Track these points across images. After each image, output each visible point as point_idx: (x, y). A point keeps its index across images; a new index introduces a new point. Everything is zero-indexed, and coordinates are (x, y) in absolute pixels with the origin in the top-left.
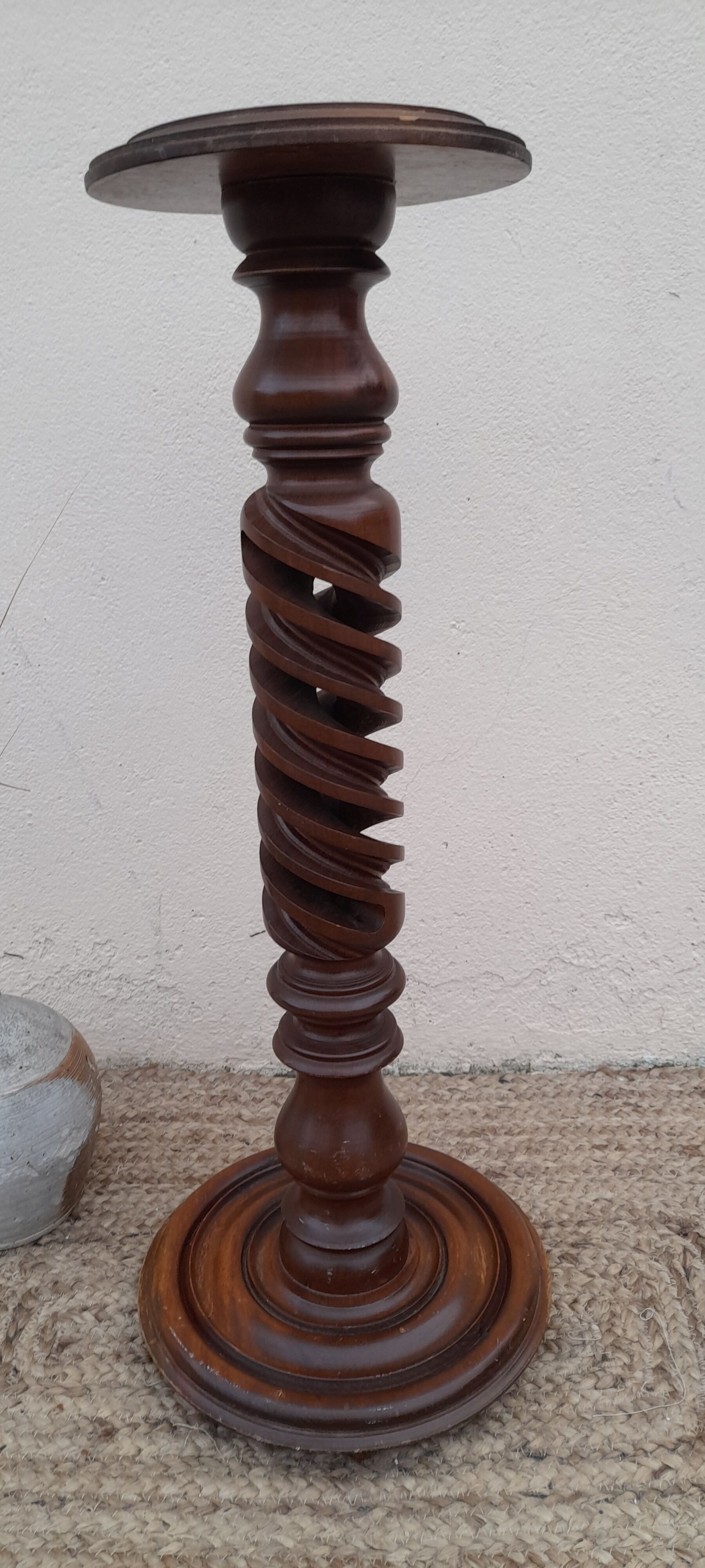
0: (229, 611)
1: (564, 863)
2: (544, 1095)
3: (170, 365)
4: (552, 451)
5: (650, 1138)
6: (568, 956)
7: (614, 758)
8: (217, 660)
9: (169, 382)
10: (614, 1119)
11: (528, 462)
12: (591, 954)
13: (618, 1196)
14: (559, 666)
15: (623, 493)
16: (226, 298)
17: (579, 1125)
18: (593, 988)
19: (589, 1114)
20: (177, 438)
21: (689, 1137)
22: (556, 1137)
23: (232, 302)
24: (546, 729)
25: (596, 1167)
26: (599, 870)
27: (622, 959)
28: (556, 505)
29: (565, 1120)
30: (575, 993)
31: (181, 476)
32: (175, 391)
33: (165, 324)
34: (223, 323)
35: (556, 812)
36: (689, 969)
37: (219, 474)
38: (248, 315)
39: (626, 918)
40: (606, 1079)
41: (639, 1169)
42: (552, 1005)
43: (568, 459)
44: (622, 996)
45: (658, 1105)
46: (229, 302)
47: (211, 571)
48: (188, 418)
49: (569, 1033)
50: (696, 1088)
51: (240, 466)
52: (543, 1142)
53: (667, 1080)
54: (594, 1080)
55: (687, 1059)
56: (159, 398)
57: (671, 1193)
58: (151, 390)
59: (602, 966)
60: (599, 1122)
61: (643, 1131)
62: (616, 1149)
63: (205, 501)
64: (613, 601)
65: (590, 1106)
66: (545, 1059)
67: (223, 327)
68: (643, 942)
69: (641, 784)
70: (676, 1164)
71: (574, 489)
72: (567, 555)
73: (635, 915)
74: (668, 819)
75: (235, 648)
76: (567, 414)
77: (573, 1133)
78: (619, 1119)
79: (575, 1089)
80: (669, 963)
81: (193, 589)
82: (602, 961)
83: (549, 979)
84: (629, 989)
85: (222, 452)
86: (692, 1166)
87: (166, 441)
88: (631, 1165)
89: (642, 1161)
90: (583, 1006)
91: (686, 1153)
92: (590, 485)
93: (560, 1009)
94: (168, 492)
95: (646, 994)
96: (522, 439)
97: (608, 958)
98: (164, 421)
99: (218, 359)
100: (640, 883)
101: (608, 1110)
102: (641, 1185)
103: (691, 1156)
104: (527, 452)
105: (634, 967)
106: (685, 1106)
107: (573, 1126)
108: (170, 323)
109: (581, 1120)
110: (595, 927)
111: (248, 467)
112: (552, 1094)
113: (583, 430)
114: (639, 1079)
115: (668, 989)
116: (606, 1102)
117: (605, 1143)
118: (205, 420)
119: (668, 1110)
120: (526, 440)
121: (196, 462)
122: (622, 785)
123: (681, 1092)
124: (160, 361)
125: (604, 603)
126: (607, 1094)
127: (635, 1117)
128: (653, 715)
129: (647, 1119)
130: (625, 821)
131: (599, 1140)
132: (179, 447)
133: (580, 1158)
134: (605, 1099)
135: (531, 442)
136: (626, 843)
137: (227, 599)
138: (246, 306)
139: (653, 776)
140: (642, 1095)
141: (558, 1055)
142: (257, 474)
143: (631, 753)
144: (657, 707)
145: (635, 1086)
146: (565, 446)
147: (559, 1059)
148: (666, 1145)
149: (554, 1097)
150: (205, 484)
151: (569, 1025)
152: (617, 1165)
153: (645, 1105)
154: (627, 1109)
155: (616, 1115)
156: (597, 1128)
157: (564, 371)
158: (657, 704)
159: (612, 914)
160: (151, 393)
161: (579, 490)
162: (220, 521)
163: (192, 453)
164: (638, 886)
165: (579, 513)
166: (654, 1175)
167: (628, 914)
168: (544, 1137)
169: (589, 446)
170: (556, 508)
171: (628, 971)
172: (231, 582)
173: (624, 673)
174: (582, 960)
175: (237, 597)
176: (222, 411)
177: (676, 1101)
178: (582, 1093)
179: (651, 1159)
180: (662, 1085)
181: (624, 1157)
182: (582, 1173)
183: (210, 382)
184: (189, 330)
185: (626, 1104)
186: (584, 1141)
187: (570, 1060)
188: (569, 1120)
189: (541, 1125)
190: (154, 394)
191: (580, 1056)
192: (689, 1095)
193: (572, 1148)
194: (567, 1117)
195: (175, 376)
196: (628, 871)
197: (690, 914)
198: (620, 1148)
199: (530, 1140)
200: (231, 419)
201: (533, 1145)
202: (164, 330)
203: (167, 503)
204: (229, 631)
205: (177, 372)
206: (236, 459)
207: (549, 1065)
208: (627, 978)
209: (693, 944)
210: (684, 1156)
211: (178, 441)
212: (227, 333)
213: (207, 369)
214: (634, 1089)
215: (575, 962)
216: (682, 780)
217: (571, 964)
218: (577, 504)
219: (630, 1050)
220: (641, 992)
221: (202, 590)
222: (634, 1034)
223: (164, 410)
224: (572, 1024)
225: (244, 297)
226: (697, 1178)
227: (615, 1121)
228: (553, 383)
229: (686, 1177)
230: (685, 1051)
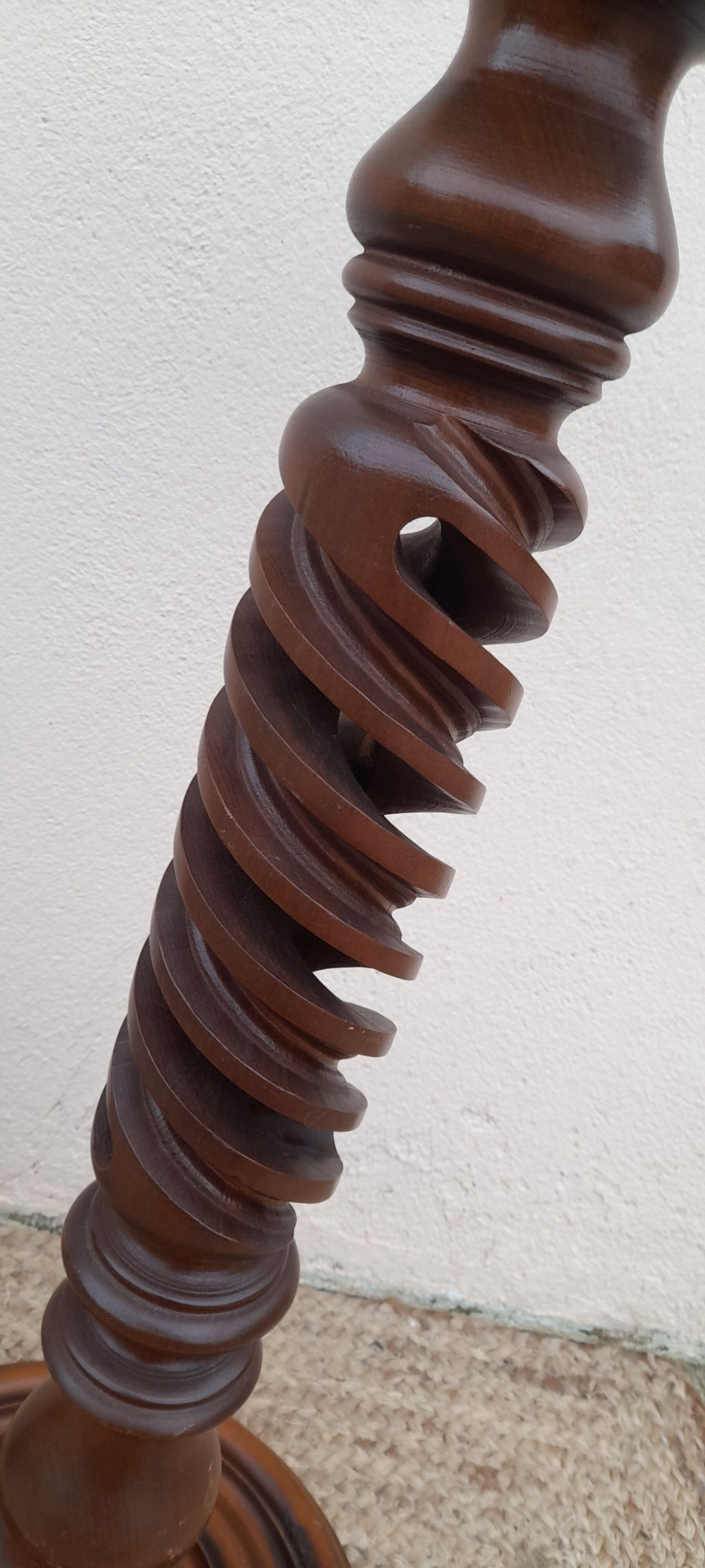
0: (62, 523)
1: (435, 1028)
2: (307, 1327)
3: (83, 87)
4: (624, 455)
5: (435, 1441)
6: (396, 1147)
7: (551, 911)
8: (20, 590)
9: (74, 115)
10: (394, 1394)
11: (584, 458)
12: (426, 1152)
13: (376, 1547)
14: (523, 765)
15: (697, 553)
16: (211, 12)
17: (344, 1394)
18: (414, 1195)
19: (361, 1376)
20: (59, 214)
21: (486, 1450)
22: (308, 1411)
23: (218, 22)
24: (473, 844)
25: (354, 1482)
26: (478, 1050)
27: (466, 1169)
28: (600, 536)
29: (326, 1382)
30: (389, 1195)
31: (47, 280)
32: (78, 135)
33: (96, 13)
34: (194, 52)
35: (448, 958)
36: (546, 1203)
37: (112, 300)
38: (238, 54)
39: (489, 1119)
40: (393, 1318)
41: (411, 1498)
42: (353, 1203)
43: (641, 476)
44: (449, 1214)
45: (454, 1380)
46: (214, 21)
47: (52, 450)
48: (87, 187)
49: (362, 1242)
50: (506, 1362)
51: (149, 299)
52: (289, 1416)
53: (470, 1339)
54: (378, 1316)
55: (502, 1308)
56: (47, 135)
57: (448, 1555)
58: (40, 116)
59: (436, 1171)
60: (372, 1396)
61: (428, 1424)
62: (386, 1453)
63: (75, 334)
64: (628, 700)
65: (364, 1362)
66: (319, 1266)
67: (191, 59)
68: (500, 1154)
69: (573, 955)
70: (463, 1499)
71: (633, 522)
72: (590, 613)
73: (503, 1119)
74: (591, 1010)
75: (55, 583)
76: (664, 408)
77: (333, 1408)
78: (399, 1395)
79: (348, 1327)
80: (523, 1189)
81: (14, 469)
82: (439, 1165)
83: (360, 1169)
84: (461, 1208)
85: (126, 265)
86: (484, 1506)
87: (39, 212)
88: (401, 1487)
89: (419, 1484)
90: (394, 1214)
91: (478, 1480)
92: (658, 525)
93: (361, 1211)
94: (17, 298)
95: (480, 1219)
96: (589, 420)
97: (447, 1163)
98: (45, 176)
99: (166, 109)
100: (524, 1080)
101: (388, 1375)
102: (410, 1530)
103: (484, 1488)
104: (589, 443)
105: (477, 1183)
106: (489, 1391)
107: (335, 1395)
108: (105, 16)
109: (348, 1386)
110: (445, 1121)
111: (162, 306)
112: (316, 1328)
113: (678, 440)
114: (436, 1326)
115: (509, 1220)
116: (388, 1361)
117: (373, 1438)
118: (114, 202)
119: (465, 1393)
120: (593, 424)
121: (80, 266)
122: (549, 949)
123: (486, 1364)
124: (69, 73)
125: (615, 698)
126: (391, 1345)
127: (420, 1396)
128: (623, 870)
129: (436, 1404)
130: (535, 997)
131: (367, 1431)
132: (59, 230)
133: (336, 1459)
134: (385, 1354)
135: (600, 431)
136: (525, 1025)
137: (65, 503)
138: (240, 39)
139: (593, 950)
140: (435, 1358)
141: (338, 1266)
142: (172, 322)
143: (575, 912)
144: (631, 861)
145: (428, 1339)
146: (644, 455)
147: (338, 1271)
148: (455, 1460)
149: (318, 1334)
150: (85, 308)
151: (366, 1233)
152: (383, 1482)
153: (436, 1376)
154: (412, 1380)
155: (397, 1387)
156: (366, 1407)
157: (683, 343)
158: (633, 857)
159: (474, 1109)
160: (36, 122)
161: (641, 526)
162: (89, 375)
163: (76, 249)
164: (520, 1084)
165: (628, 559)
166: (429, 1514)
167: (495, 1116)
168: (292, 1408)
169: (677, 468)
170: (598, 541)
171: (468, 1185)
172: (80, 479)
173: (606, 801)
174: (413, 1157)
175: (81, 504)
176: (147, 198)
177: (477, 1378)
178: (360, 1333)
179: (430, 1483)
180: (466, 1347)
181: (395, 1469)
182: (333, 1490)
183: (140, 142)
184: (132, 40)
185: (413, 1370)
186: (344, 1427)
187: (352, 1274)
188: (332, 1383)
189: (293, 1382)
190: (43, 125)
191: (367, 1274)
192: (496, 1372)
193: (327, 1437)
194: (330, 1377)
195: (86, 109)
196: (514, 1062)
197: (572, 1136)
198: (392, 1451)
199: (272, 1409)
200: (158, 216)
201: (274, 1420)
202: (91, 22)
203: (11, 315)
204: (52, 553)
205: (92, 105)
206: (146, 286)
207: (322, 1275)
208: (463, 1193)
209: (562, 1174)
210: (475, 1486)
211: (59, 219)
212: (195, 71)
213: (143, 118)
214: (427, 1344)
215: (403, 1157)
216: (627, 965)
217: (397, 1158)
218: (629, 546)
219: (433, 1281)
220: (474, 1214)
221: (29, 474)
222: (445, 1263)
223: (52, 159)
224: (370, 1230)
225: (240, 22)
226: (487, 1531)
227: (392, 1398)
228: (661, 355)
229: (474, 1527)
230: (503, 1299)
